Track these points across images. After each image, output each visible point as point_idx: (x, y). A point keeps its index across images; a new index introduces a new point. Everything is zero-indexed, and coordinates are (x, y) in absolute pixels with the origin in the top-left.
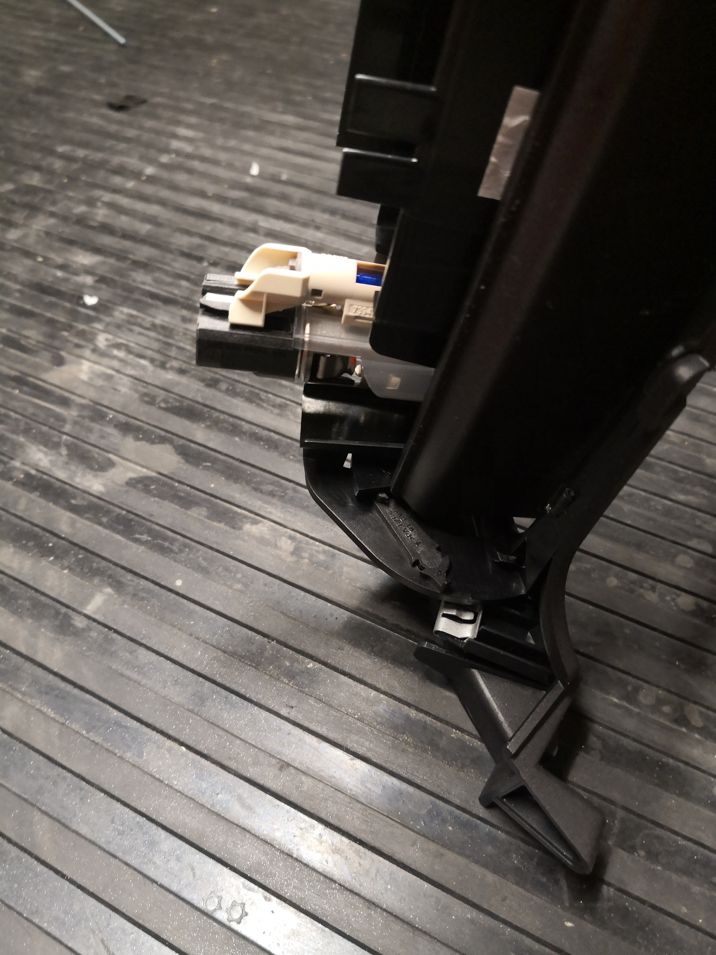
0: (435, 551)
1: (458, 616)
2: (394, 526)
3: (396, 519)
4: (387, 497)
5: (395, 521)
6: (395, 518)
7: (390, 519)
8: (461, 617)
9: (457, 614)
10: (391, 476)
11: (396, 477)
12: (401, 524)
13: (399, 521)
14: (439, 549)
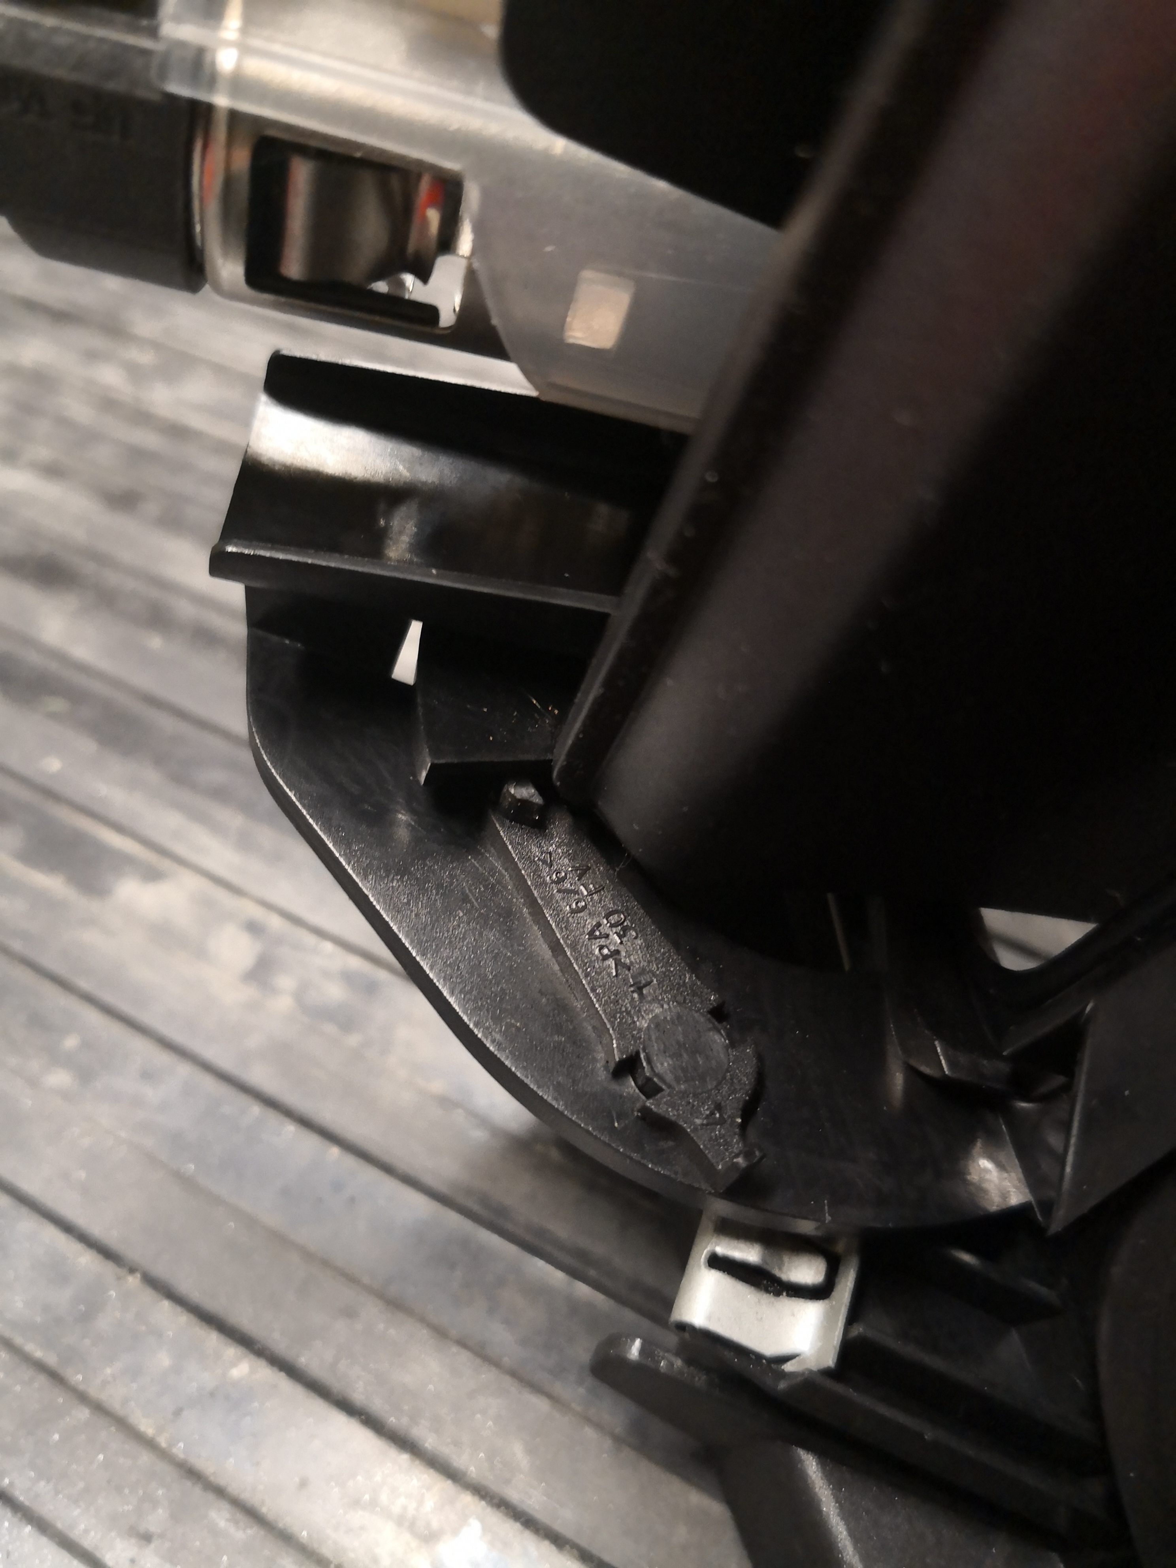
0: (702, 1020)
1: (767, 1267)
2: (558, 912)
3: (567, 885)
4: (538, 800)
5: (559, 891)
6: (560, 881)
7: (544, 882)
8: (777, 1272)
9: (764, 1259)
10: (560, 720)
11: (578, 725)
12: (584, 908)
13: (576, 892)
14: (718, 1014)
